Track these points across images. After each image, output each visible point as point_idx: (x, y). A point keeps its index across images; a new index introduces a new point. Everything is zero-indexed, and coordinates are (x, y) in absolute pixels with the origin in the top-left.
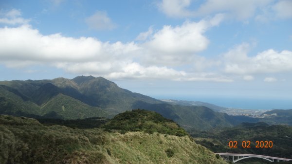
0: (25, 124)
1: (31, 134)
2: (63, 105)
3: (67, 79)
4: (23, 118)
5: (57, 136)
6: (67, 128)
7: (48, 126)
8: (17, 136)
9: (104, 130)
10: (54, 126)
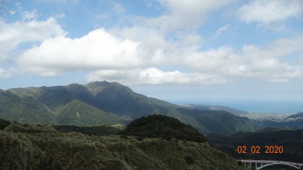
0: (42, 131)
1: (48, 142)
2: (77, 111)
5: (73, 143)
6: (83, 135)
7: (64, 133)
8: (35, 144)
9: (121, 137)
10: (70, 133)
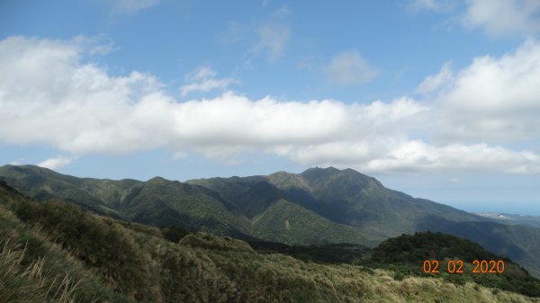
0: (231, 249)
1: (240, 267)
2: (286, 219)
3: (293, 175)
4: (227, 239)
5: (279, 274)
6: (295, 260)
7: (264, 254)
8: (220, 268)
9: (361, 270)
10: (273, 256)
